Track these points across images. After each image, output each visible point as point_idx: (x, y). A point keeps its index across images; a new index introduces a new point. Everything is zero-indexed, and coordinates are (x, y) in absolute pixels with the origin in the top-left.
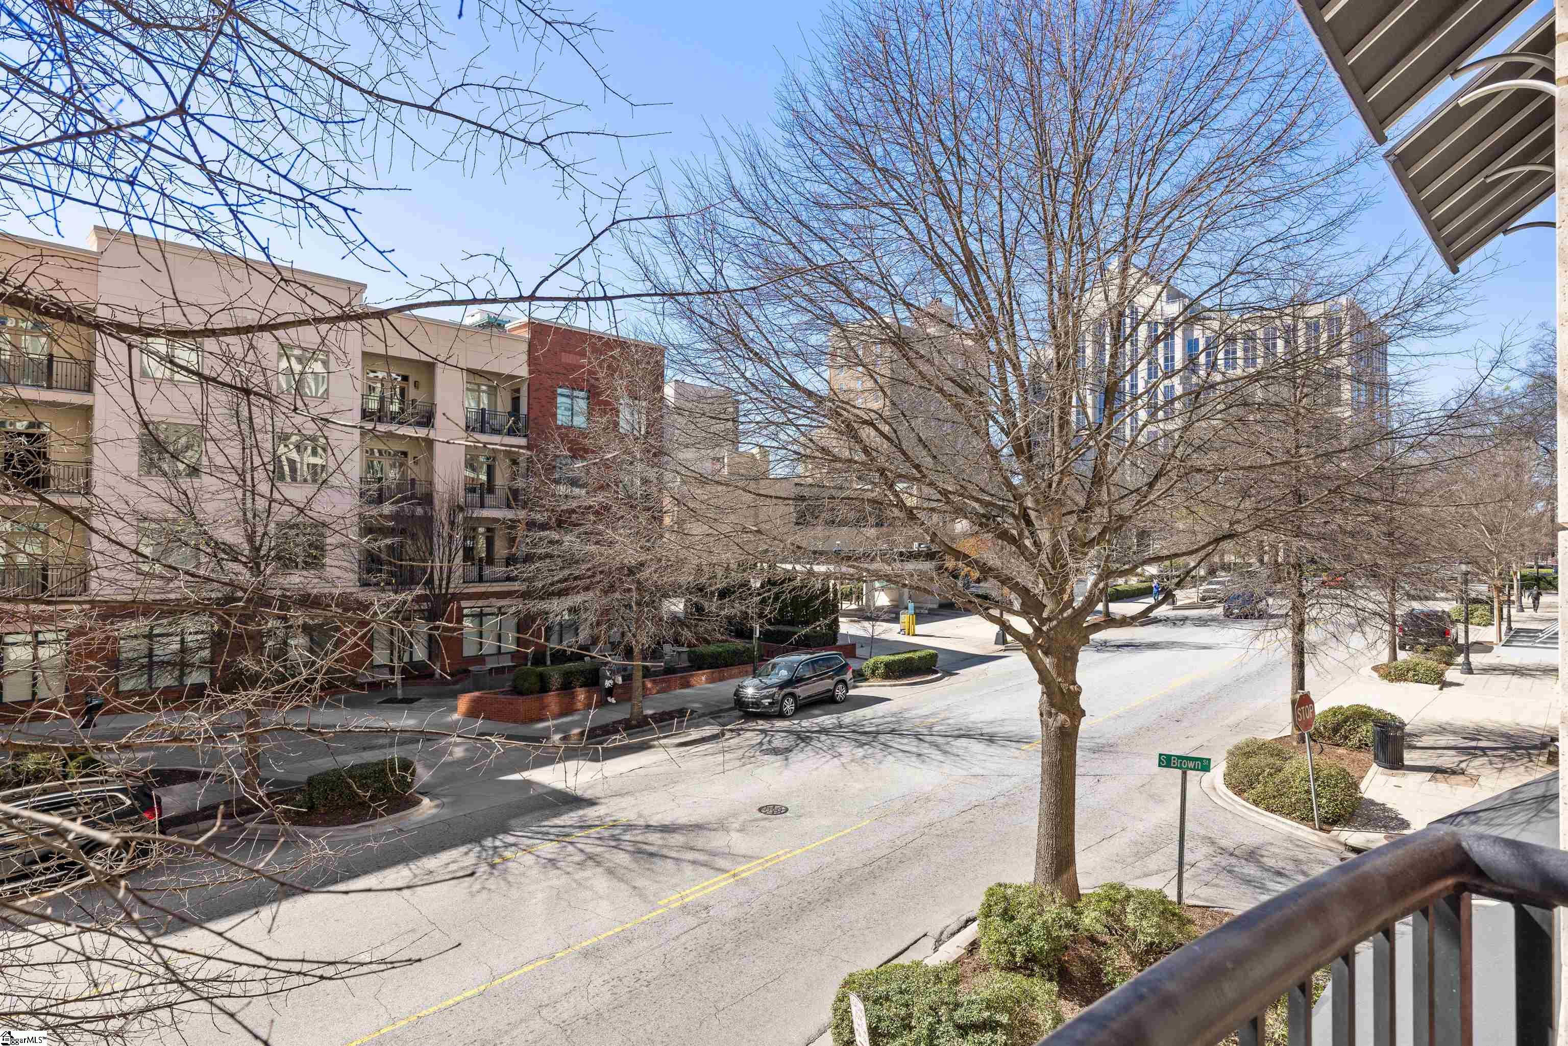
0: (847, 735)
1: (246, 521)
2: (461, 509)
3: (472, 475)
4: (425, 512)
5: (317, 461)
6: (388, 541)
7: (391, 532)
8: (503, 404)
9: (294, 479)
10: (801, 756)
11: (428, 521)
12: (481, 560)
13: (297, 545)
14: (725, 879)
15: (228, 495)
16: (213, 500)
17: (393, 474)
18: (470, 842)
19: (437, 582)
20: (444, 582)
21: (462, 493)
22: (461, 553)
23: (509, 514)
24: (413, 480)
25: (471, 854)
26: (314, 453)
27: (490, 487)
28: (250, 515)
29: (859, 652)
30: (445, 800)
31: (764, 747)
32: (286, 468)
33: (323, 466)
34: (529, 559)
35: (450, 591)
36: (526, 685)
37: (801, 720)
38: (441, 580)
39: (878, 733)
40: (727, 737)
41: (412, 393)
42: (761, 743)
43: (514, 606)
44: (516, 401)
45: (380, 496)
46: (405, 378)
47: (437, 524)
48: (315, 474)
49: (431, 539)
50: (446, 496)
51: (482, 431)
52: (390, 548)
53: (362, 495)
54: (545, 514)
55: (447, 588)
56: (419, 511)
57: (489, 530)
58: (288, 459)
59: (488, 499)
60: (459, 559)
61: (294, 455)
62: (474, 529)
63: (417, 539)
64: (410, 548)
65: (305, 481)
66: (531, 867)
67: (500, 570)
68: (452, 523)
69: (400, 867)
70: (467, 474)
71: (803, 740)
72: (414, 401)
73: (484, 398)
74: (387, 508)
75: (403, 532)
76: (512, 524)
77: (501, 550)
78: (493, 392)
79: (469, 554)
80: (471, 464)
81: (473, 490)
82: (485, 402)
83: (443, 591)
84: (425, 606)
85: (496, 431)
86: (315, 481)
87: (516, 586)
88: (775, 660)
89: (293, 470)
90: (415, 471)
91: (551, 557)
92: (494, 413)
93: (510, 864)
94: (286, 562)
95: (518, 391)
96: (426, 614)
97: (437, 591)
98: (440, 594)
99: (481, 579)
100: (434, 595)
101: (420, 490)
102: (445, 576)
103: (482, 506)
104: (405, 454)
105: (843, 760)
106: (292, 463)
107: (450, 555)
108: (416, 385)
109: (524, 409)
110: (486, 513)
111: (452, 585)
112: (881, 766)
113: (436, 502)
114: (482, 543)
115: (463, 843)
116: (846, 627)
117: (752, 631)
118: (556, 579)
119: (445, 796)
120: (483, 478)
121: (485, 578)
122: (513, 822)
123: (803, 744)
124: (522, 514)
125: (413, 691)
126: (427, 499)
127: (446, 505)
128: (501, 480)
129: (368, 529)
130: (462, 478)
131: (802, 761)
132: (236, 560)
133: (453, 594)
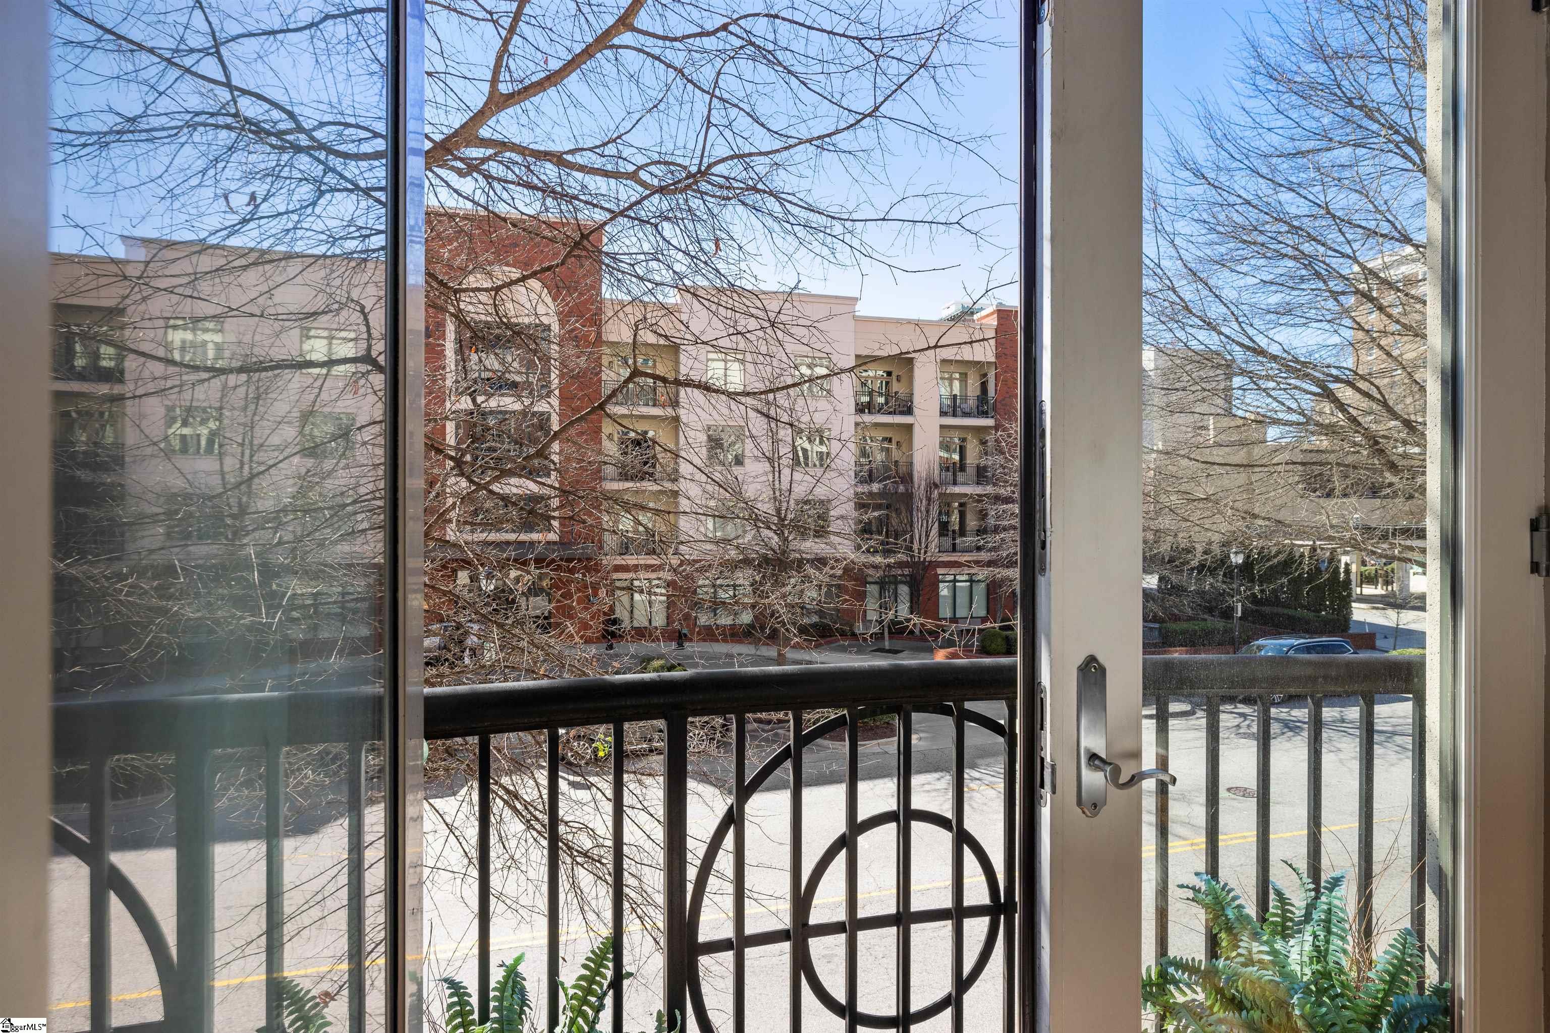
0: (1350, 731)
1: (775, 498)
2: (936, 486)
3: (946, 455)
4: (907, 490)
5: (824, 449)
6: (876, 514)
7: (878, 507)
8: (973, 389)
9: (807, 465)
10: (1288, 745)
11: (908, 497)
12: (954, 531)
13: (809, 516)
14: (1182, 846)
15: (764, 478)
16: (753, 482)
17: (879, 457)
18: (942, 771)
19: (916, 550)
20: (923, 551)
21: (937, 472)
22: (936, 524)
23: (979, 490)
24: (896, 462)
25: (943, 781)
26: (822, 442)
27: (962, 467)
28: (778, 494)
29: (1379, 643)
30: (922, 735)
31: (1242, 731)
32: (800, 454)
33: (828, 453)
34: (996, 530)
35: (928, 559)
36: (993, 646)
37: (1292, 708)
38: (920, 549)
39: (1394, 733)
40: (1197, 715)
41: (895, 387)
42: (1238, 726)
43: (982, 574)
44: (984, 386)
45: (870, 475)
46: (889, 374)
47: (916, 502)
48: (821, 459)
49: (912, 515)
50: (924, 475)
51: (954, 415)
52: (879, 519)
53: (856, 476)
54: (1009, 489)
55: (925, 557)
56: (901, 488)
57: (961, 505)
58: (803, 449)
59: (960, 477)
60: (934, 531)
61: (807, 445)
62: (949, 505)
63: (901, 513)
64: (894, 521)
65: (815, 465)
66: (992, 800)
67: (969, 540)
68: (929, 499)
69: (886, 780)
70: (942, 454)
71: (1291, 729)
72: (896, 393)
73: (956, 384)
74: (876, 487)
75: (888, 507)
76: (980, 498)
77: (972, 523)
78: (964, 378)
79: (944, 528)
80: (945, 446)
81: (947, 469)
82: (956, 388)
83: (922, 559)
85: (966, 415)
86: (821, 465)
87: (984, 556)
88: (1261, 642)
89: (806, 457)
90: (896, 454)
92: (965, 398)
93: (975, 794)
94: (803, 532)
95: (985, 375)
96: (908, 578)
97: (917, 558)
98: (919, 561)
99: (954, 549)
100: (914, 562)
101: (903, 470)
102: (923, 546)
103: (955, 483)
104: (890, 440)
105: (1341, 756)
106: (805, 451)
107: (927, 527)
108: (898, 380)
109: (991, 392)
110: (957, 490)
111: (929, 554)
112: (1393, 769)
113: (916, 479)
114: (955, 518)
115: (936, 771)
116: (1361, 613)
117: (1232, 609)
119: (922, 731)
120: (956, 457)
121: (958, 548)
122: (979, 761)
123: (1291, 734)
124: (989, 489)
125: (898, 644)
126: (907, 478)
127: (923, 483)
128: (972, 459)
129: (861, 506)
130: (937, 459)
131: (1286, 751)
132: (769, 528)
133: (930, 562)
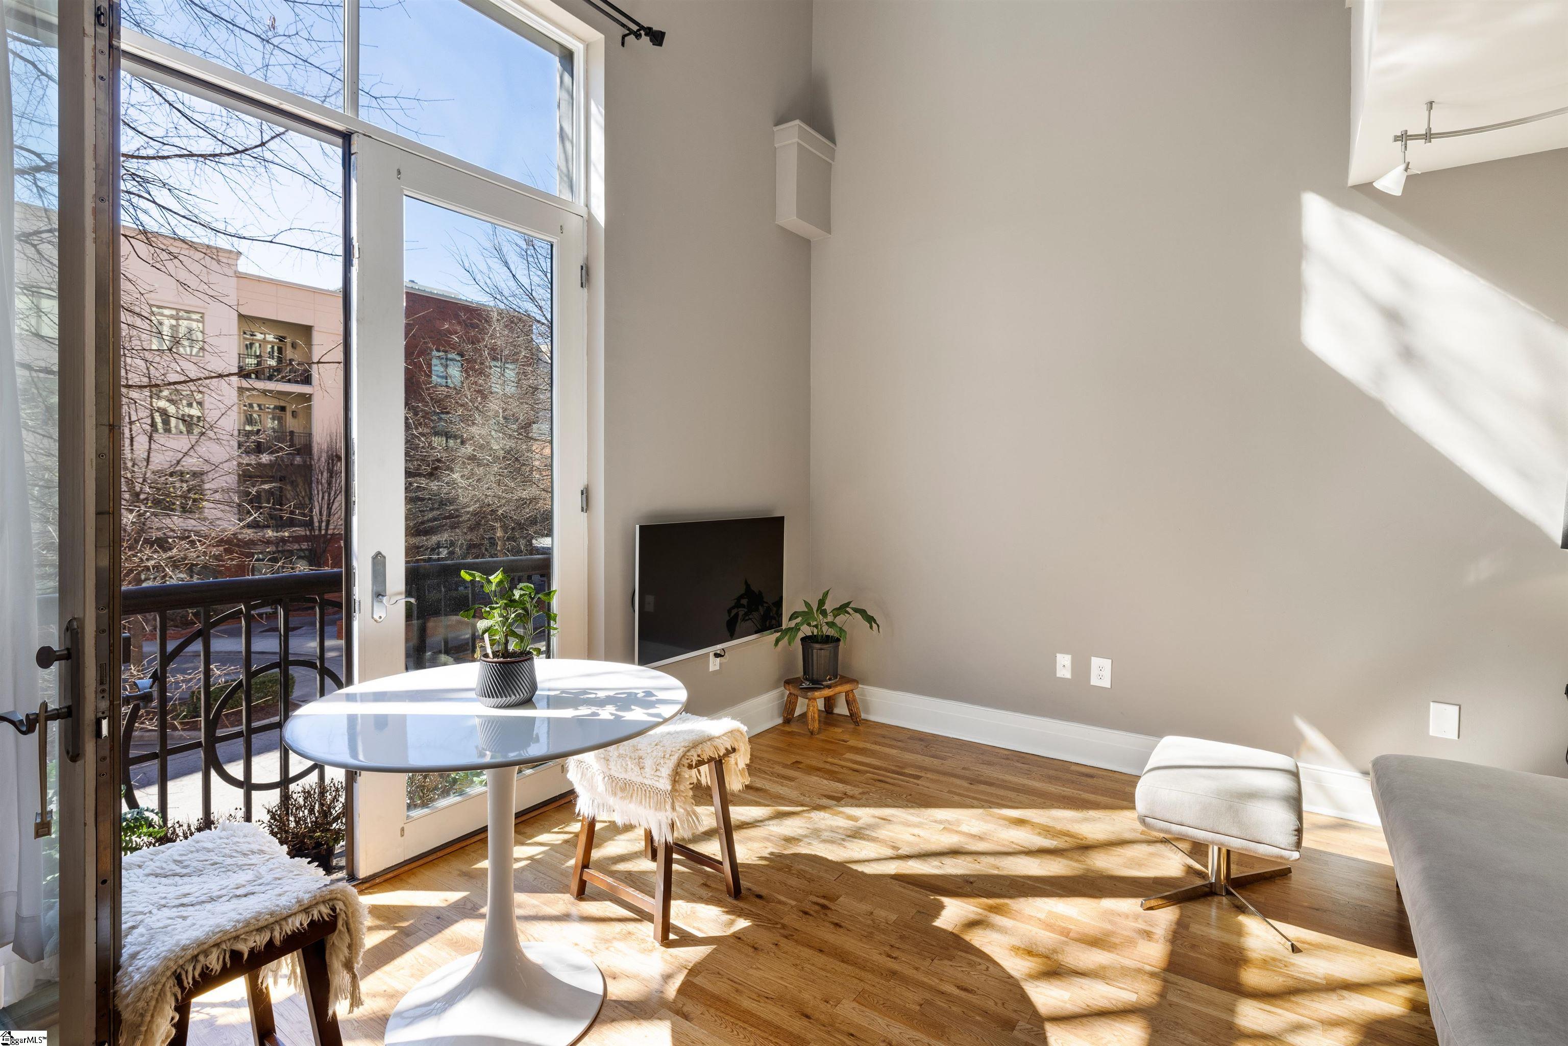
4: (305, 462)
5: (193, 415)
6: (267, 486)
7: (268, 479)
9: (169, 432)
11: (307, 470)
13: (175, 490)
17: (270, 424)
19: (316, 524)
20: (324, 524)
24: (291, 432)
26: (189, 406)
33: (199, 417)
35: (330, 532)
38: (320, 522)
41: (290, 353)
45: (258, 445)
46: (282, 340)
47: (316, 475)
48: (192, 427)
49: (310, 485)
50: (325, 447)
52: (270, 492)
53: (240, 445)
55: (327, 529)
56: (298, 460)
60: (338, 504)
61: (169, 410)
63: (297, 486)
64: (289, 494)
65: (183, 434)
68: (331, 472)
72: (291, 360)
74: (266, 459)
75: (282, 479)
83: (323, 532)
84: (304, 546)
86: (193, 434)
89: (168, 423)
90: (291, 423)
91: (422, 500)
94: (165, 506)
96: (307, 553)
97: (317, 532)
98: (320, 536)
100: (314, 536)
101: (300, 441)
102: (324, 518)
104: (283, 409)
106: (166, 416)
107: (329, 500)
108: (294, 346)
111: (331, 527)
113: (315, 451)
118: (426, 518)
126: (306, 449)
127: (324, 454)
129: (247, 478)
130: (340, 431)
133: (333, 535)
